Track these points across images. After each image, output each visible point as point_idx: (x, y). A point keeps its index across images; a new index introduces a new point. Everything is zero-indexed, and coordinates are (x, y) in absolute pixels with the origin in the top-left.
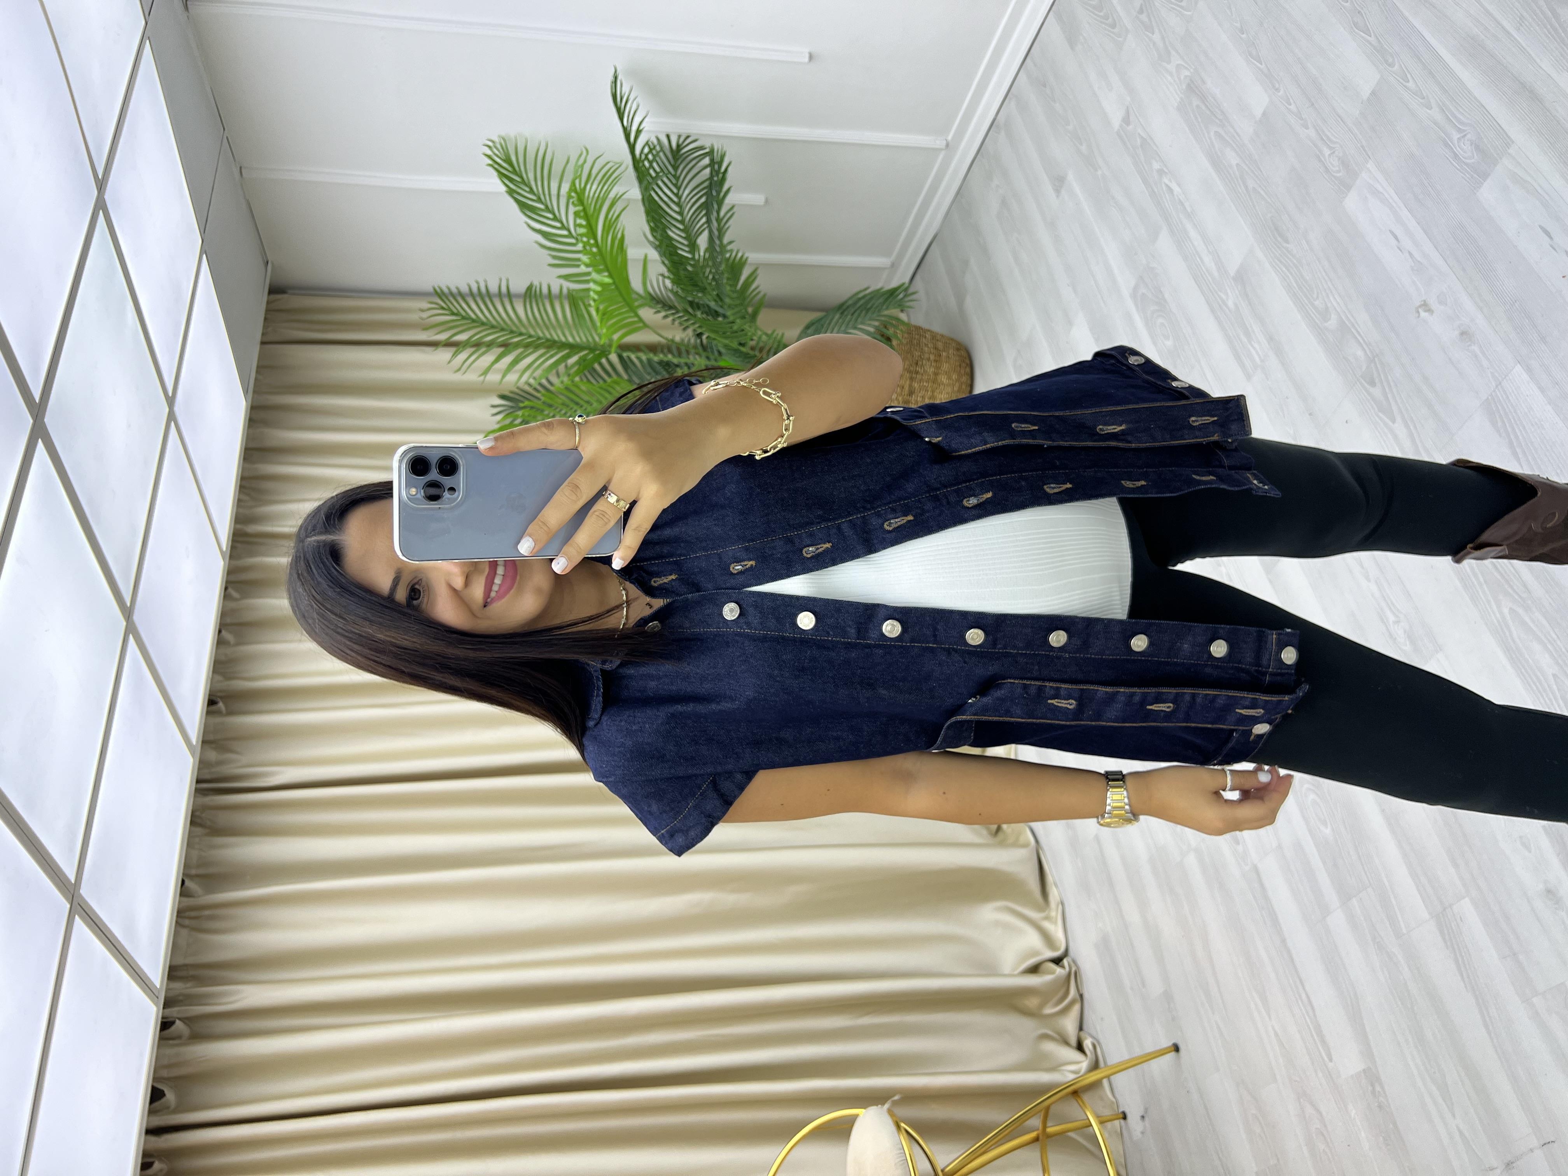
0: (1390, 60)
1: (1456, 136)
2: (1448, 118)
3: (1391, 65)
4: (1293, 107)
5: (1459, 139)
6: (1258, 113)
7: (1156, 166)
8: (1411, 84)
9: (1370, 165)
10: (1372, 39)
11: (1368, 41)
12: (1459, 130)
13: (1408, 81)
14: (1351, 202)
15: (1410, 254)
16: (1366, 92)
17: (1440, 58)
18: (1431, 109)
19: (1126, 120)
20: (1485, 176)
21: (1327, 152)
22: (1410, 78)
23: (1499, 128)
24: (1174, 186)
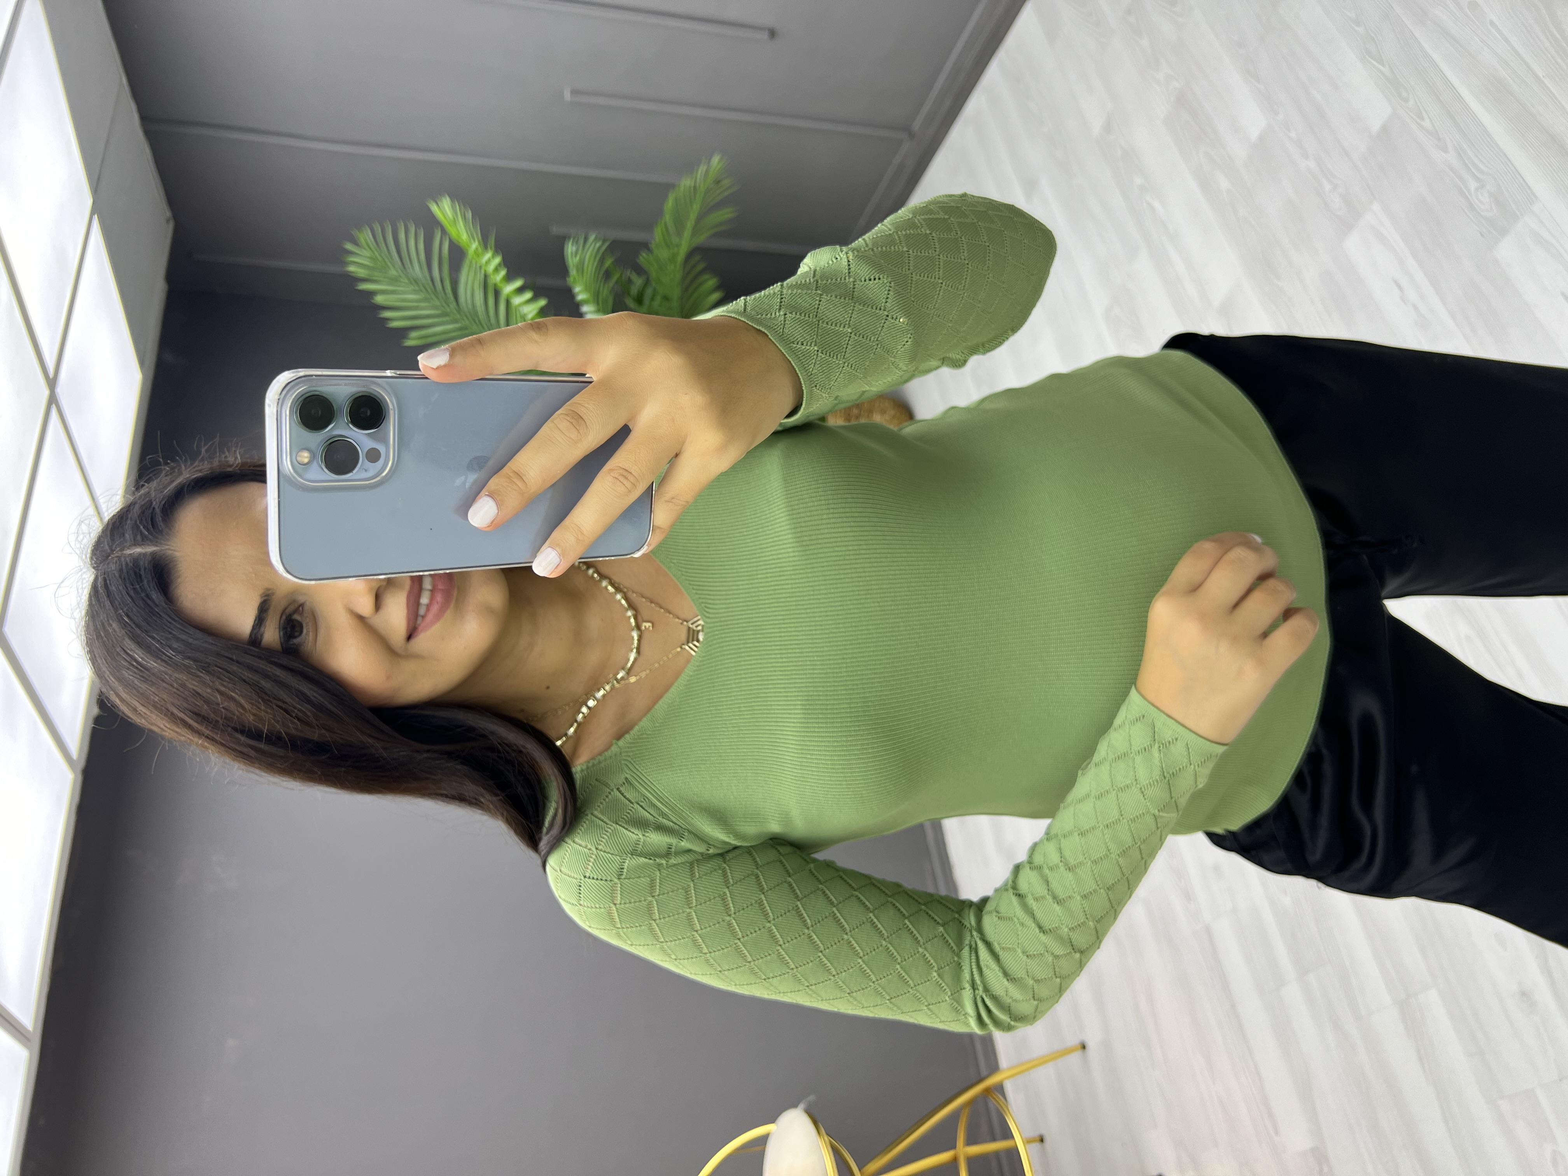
0: (1404, 94)
1: (1473, 185)
2: (1466, 165)
3: (1406, 100)
4: (1293, 135)
5: (1477, 189)
6: (1254, 134)
7: (1138, 181)
8: (1427, 124)
9: (1376, 207)
10: (1386, 70)
11: (1381, 71)
12: (1477, 179)
13: (1422, 119)
14: (1353, 244)
15: (1415, 307)
16: (1376, 125)
17: (1460, 98)
18: (1446, 151)
19: (1108, 127)
20: (1503, 232)
21: (1327, 187)
22: (1425, 116)
23: (1521, 180)
24: (1157, 205)
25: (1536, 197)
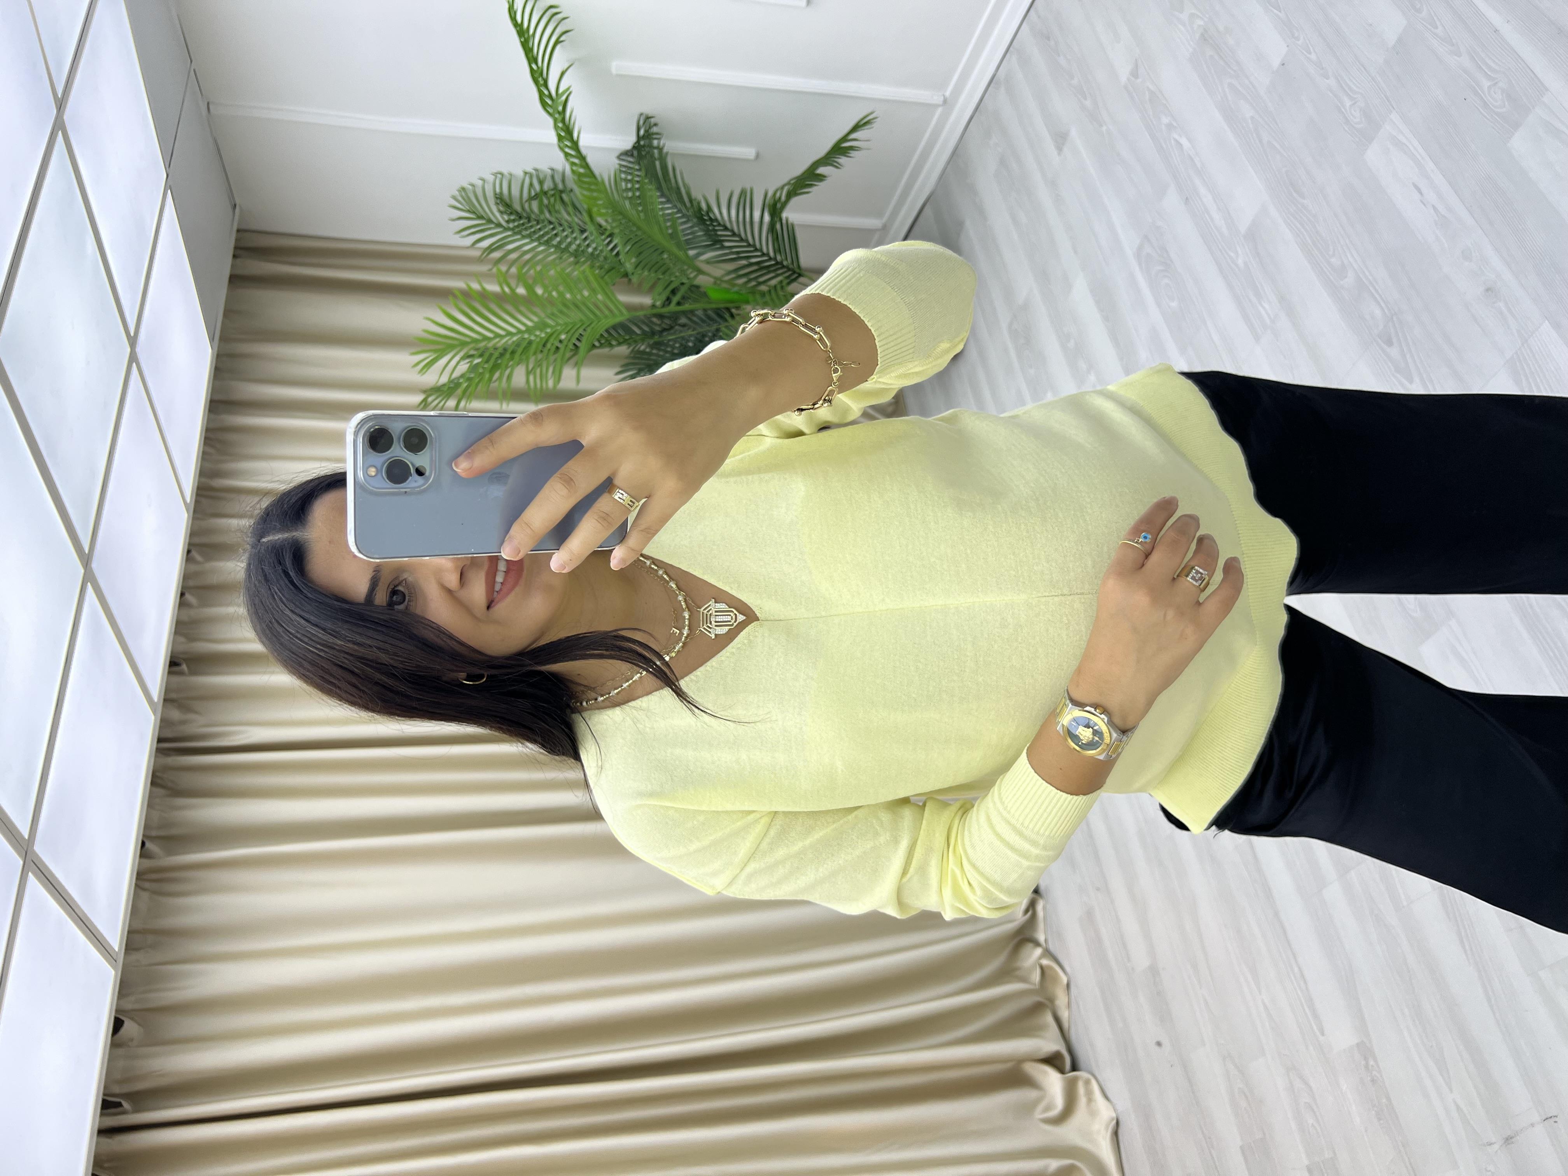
0: (1418, 6)
1: (1486, 84)
2: (1478, 66)
3: (1419, 10)
4: (1313, 56)
6: (1276, 63)
7: (1165, 120)
8: (1439, 31)
9: (1394, 116)
12: (1490, 78)
13: (1437, 28)
14: (1373, 155)
15: (1434, 207)
16: (1391, 38)
17: (1470, 3)
18: (1460, 56)
19: (1135, 74)
20: (1516, 126)
21: (1348, 103)
22: (1438, 23)
23: (1533, 76)
24: (1184, 141)
25: (1547, 90)
